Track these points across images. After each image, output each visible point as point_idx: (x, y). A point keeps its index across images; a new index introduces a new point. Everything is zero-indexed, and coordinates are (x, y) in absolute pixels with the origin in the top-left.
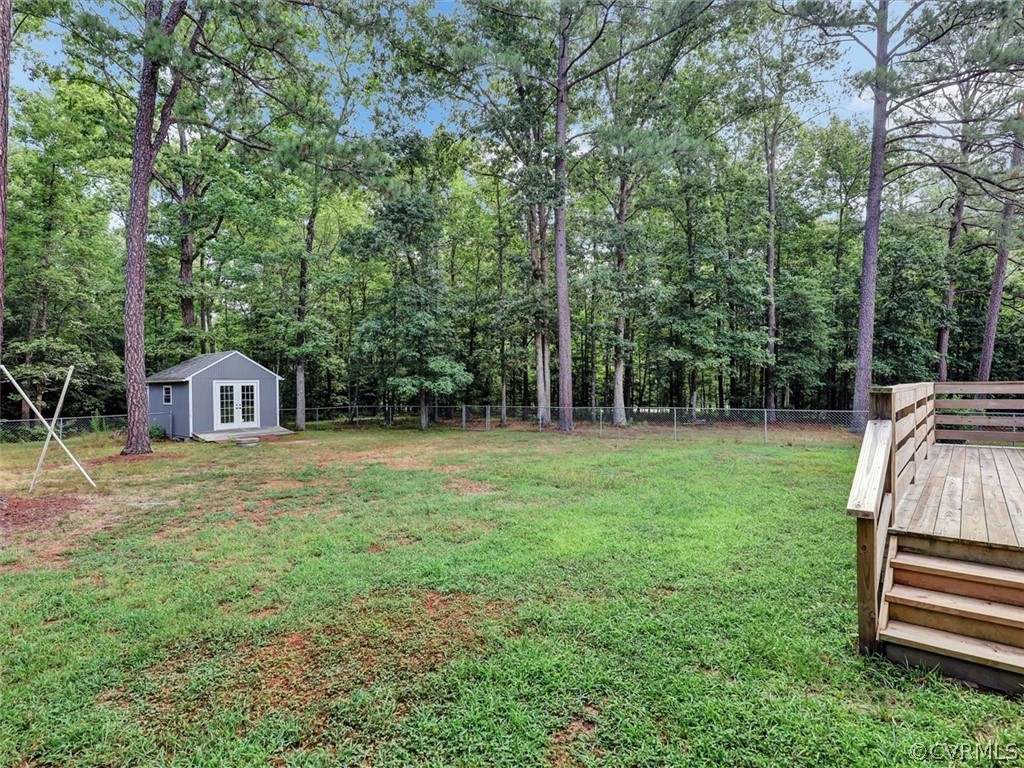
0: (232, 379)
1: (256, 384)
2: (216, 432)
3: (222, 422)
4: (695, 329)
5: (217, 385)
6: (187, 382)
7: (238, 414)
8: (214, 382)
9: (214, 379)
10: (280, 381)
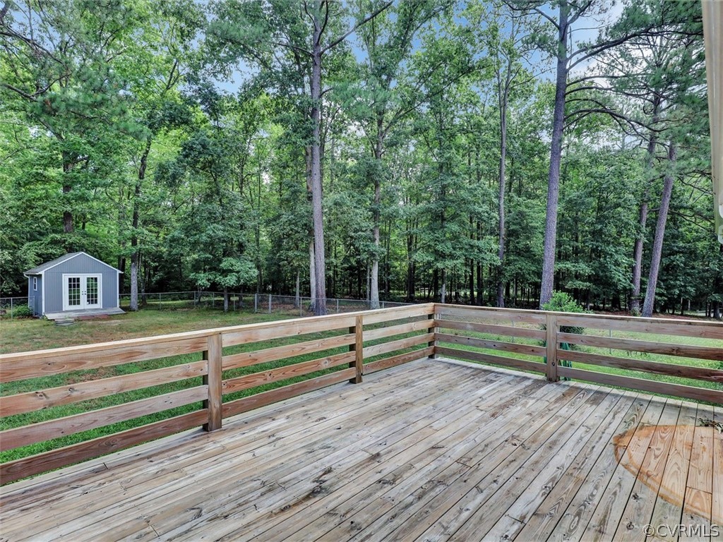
0: (78, 273)
1: (99, 276)
2: (64, 312)
3: (70, 304)
4: (438, 237)
5: (65, 279)
6: (41, 275)
7: (83, 298)
8: (63, 275)
9: (64, 273)
10: (120, 274)
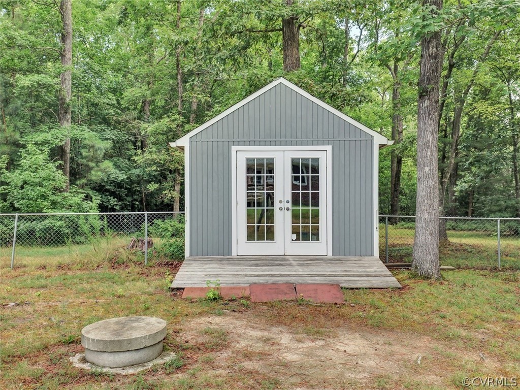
0: (270, 143)
1: (324, 155)
2: (235, 261)
3: (250, 237)
7: (283, 221)
8: (234, 148)
9: (234, 143)
10: (381, 146)
